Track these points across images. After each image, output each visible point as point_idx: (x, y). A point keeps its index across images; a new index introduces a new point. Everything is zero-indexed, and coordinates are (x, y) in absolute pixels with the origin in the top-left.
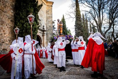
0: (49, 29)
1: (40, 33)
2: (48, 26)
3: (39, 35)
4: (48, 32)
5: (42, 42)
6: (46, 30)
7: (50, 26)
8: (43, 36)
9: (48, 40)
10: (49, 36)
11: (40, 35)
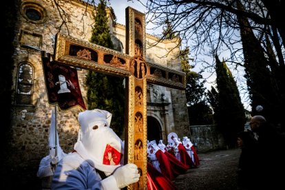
0: (177, 99)
1: (155, 111)
3: (153, 116)
4: (177, 105)
5: (163, 130)
6: (170, 101)
8: (163, 115)
9: (178, 122)
10: (180, 113)
11: (155, 115)
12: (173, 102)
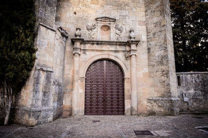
0: (154, 34)
1: (116, 51)
2: (151, 26)
6: (144, 38)
7: (156, 24)
9: (153, 66)
12: (149, 40)
